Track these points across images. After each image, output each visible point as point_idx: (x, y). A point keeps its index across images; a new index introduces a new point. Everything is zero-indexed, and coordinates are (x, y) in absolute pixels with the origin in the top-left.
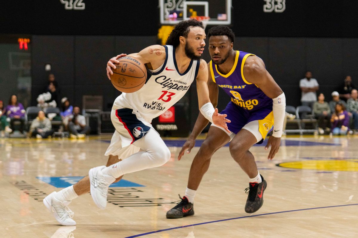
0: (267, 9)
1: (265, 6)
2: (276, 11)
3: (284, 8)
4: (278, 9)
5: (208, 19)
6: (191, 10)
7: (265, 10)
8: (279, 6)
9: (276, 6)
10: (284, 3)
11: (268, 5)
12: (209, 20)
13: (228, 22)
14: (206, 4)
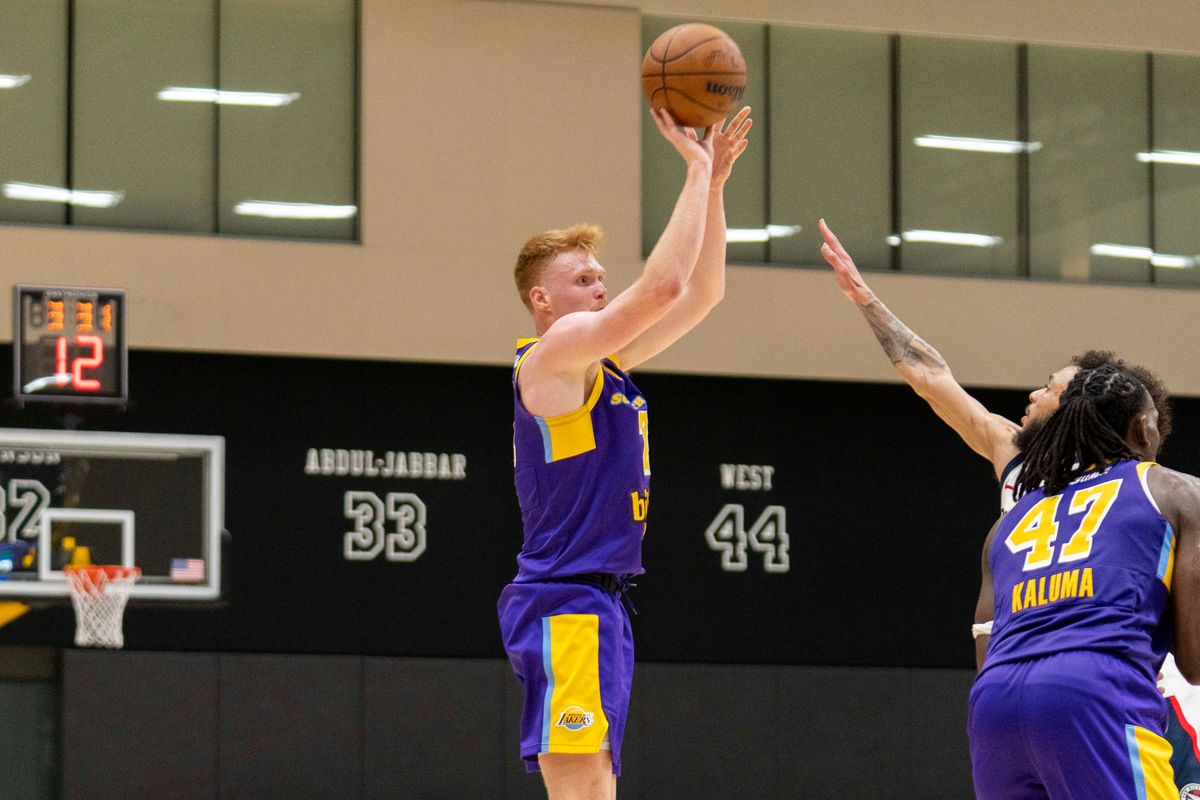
0: (356, 547)
1: (349, 537)
2: (392, 555)
3: (422, 546)
4: (398, 548)
5: (134, 576)
6: (69, 543)
7: (350, 554)
8: (403, 536)
9: (392, 538)
10: (421, 526)
11: (361, 535)
12: (138, 583)
13: (212, 591)
14: (126, 518)
